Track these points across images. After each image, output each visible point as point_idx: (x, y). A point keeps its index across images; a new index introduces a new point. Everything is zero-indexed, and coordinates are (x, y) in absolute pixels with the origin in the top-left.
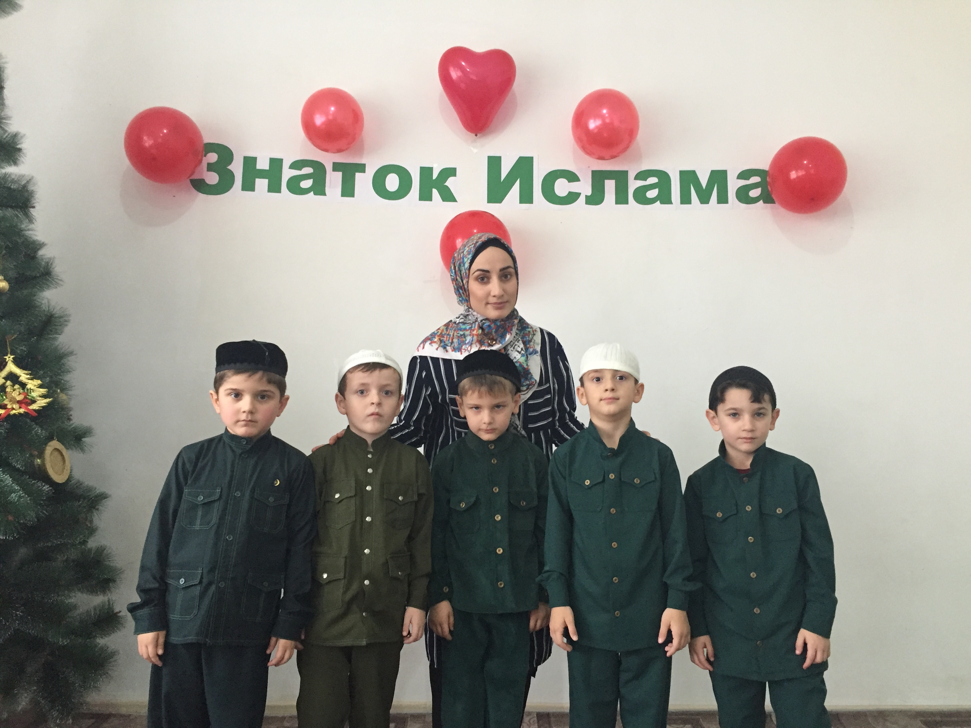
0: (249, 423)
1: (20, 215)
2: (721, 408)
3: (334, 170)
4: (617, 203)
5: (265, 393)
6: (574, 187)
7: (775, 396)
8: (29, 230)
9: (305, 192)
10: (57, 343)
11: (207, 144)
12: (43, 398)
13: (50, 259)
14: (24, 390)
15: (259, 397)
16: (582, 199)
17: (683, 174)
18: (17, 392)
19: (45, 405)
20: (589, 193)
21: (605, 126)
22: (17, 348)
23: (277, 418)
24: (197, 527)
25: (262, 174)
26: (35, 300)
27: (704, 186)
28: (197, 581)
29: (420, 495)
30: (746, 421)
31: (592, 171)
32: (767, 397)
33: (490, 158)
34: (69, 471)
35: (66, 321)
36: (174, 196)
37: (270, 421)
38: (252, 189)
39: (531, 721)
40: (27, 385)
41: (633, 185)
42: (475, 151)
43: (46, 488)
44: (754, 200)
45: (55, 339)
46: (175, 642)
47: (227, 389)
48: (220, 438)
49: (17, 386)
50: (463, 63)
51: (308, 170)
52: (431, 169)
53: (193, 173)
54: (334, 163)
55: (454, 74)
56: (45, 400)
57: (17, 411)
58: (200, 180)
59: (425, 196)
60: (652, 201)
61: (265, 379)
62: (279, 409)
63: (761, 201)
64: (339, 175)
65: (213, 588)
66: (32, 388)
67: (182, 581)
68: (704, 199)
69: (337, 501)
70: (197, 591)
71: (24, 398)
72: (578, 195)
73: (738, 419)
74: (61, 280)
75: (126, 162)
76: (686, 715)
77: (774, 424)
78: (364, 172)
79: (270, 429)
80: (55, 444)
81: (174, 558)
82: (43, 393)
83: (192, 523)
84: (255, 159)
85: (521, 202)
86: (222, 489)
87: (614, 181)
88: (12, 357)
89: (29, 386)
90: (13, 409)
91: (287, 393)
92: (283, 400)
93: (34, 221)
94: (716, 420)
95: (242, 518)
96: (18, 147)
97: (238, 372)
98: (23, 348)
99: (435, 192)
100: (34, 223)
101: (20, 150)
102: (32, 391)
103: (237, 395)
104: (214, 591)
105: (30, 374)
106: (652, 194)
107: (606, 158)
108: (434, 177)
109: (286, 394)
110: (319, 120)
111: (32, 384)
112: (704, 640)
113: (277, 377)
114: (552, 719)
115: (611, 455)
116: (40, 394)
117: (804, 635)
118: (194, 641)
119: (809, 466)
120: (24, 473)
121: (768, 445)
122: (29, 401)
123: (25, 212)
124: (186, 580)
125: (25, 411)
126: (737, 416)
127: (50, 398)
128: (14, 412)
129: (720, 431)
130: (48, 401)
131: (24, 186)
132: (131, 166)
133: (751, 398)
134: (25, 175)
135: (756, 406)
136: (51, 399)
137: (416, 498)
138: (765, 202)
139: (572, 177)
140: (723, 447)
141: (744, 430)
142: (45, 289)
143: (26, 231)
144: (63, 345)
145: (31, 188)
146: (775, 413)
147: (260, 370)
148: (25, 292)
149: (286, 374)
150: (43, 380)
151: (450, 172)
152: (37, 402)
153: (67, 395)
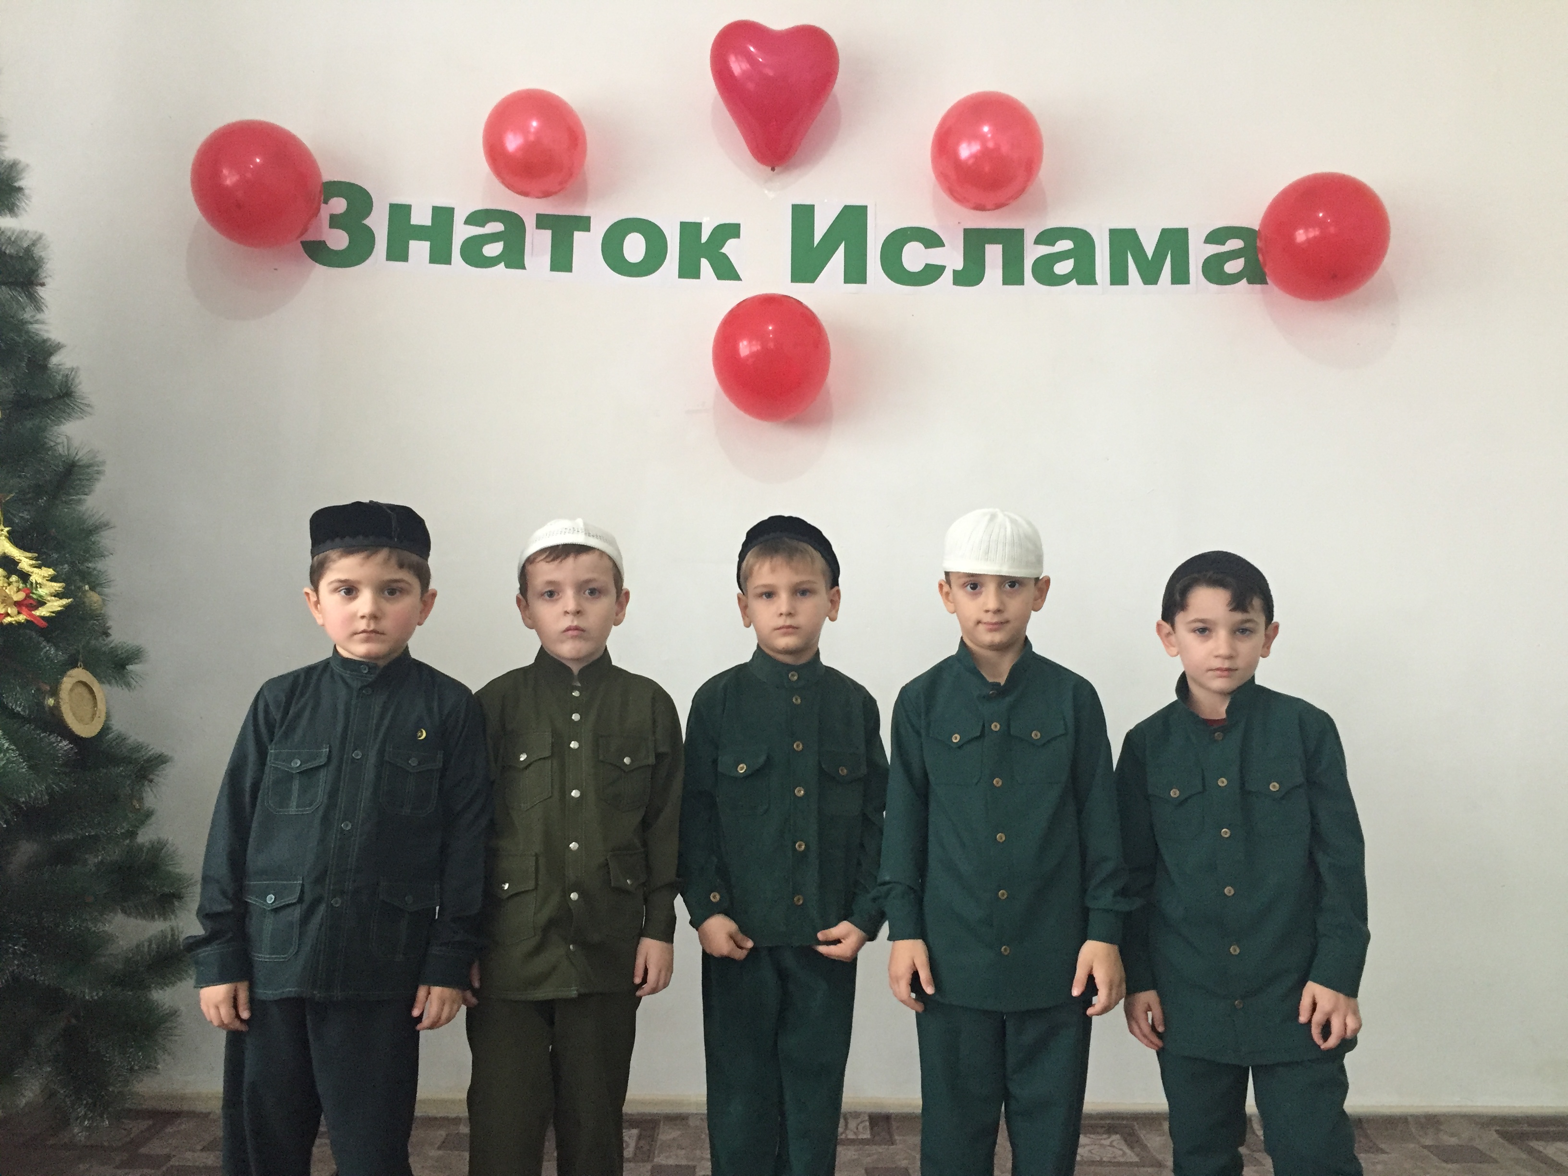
0: (373, 635)
1: (23, 299)
2: (1181, 619)
3: (539, 226)
4: (1005, 282)
5: (394, 585)
6: (935, 256)
7: (1272, 601)
8: (37, 322)
9: (490, 262)
10: (82, 508)
11: (327, 183)
12: (56, 598)
13: (72, 369)
14: (26, 585)
15: (386, 593)
16: (947, 276)
17: (1114, 234)
18: (14, 588)
19: (59, 609)
20: (960, 266)
21: (985, 154)
22: (14, 516)
23: (418, 628)
24: (293, 810)
25: (420, 233)
26: (46, 438)
27: (1150, 254)
28: (293, 899)
29: (659, 756)
30: (1220, 641)
31: (965, 230)
32: (1257, 602)
33: (795, 207)
34: (103, 718)
35: (98, 472)
36: (276, 269)
37: (407, 632)
38: (404, 257)
39: (860, 1127)
40: (30, 575)
41: (1033, 253)
42: (771, 195)
43: (65, 744)
44: (1233, 279)
45: (79, 501)
46: (263, 998)
47: (332, 582)
48: (326, 664)
49: (14, 578)
50: (752, 49)
51: (495, 227)
52: (698, 226)
53: (305, 230)
54: (538, 215)
55: (737, 67)
56: (61, 601)
57: (13, 619)
58: (320, 241)
59: (689, 270)
60: (1063, 280)
61: (393, 561)
62: (421, 613)
63: (1244, 280)
64: (548, 234)
65: (322, 908)
66: (40, 580)
67: (272, 899)
68: (1150, 277)
69: (522, 766)
70: (296, 913)
71: (25, 599)
72: (940, 270)
73: (1208, 638)
74: (88, 405)
75: (193, 213)
76: (1113, 1118)
77: (1269, 648)
78: (589, 230)
79: (407, 647)
80: (79, 673)
81: (256, 860)
82: (57, 589)
83: (284, 801)
84: (409, 207)
85: (846, 281)
86: (330, 747)
87: (1001, 246)
88: (7, 529)
89: (33, 578)
90: (8, 615)
91: (433, 586)
92: (427, 599)
93: (44, 308)
94: (1173, 638)
95: (366, 794)
96: (16, 184)
97: (349, 551)
98: (26, 515)
99: (705, 264)
100: (43, 311)
101: (20, 189)
102: (38, 586)
103: (350, 590)
104: (323, 915)
105: (36, 559)
106: (1063, 267)
107: (988, 207)
108: (704, 239)
109: (430, 588)
110: (513, 143)
111: (39, 575)
112: (1148, 997)
113: (415, 558)
114: (894, 1125)
115: (993, 693)
116: (53, 590)
117: (1313, 990)
118: (293, 995)
119: (1327, 715)
120: (26, 720)
121: (1258, 682)
122: (35, 604)
123: (28, 291)
124: (277, 896)
125: (27, 618)
126: (1207, 632)
127: (68, 599)
128: (8, 620)
129: (1178, 658)
130: (64, 603)
131: (28, 251)
132: (203, 220)
133: (1229, 604)
134: (28, 231)
135: (1239, 616)
136: (70, 600)
137: (651, 760)
138: (1250, 282)
139: (931, 239)
140: (1183, 685)
141: (1217, 657)
142: (62, 420)
143: (31, 323)
144: (92, 511)
145: (38, 252)
146: (1271, 629)
147: (384, 546)
148: (29, 424)
149: (428, 555)
150: (58, 569)
151: (731, 231)
152: (47, 605)
153: (100, 594)
